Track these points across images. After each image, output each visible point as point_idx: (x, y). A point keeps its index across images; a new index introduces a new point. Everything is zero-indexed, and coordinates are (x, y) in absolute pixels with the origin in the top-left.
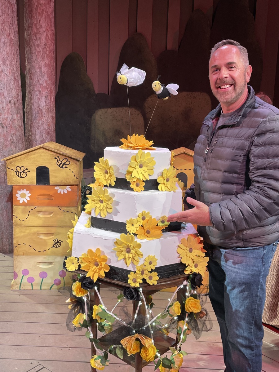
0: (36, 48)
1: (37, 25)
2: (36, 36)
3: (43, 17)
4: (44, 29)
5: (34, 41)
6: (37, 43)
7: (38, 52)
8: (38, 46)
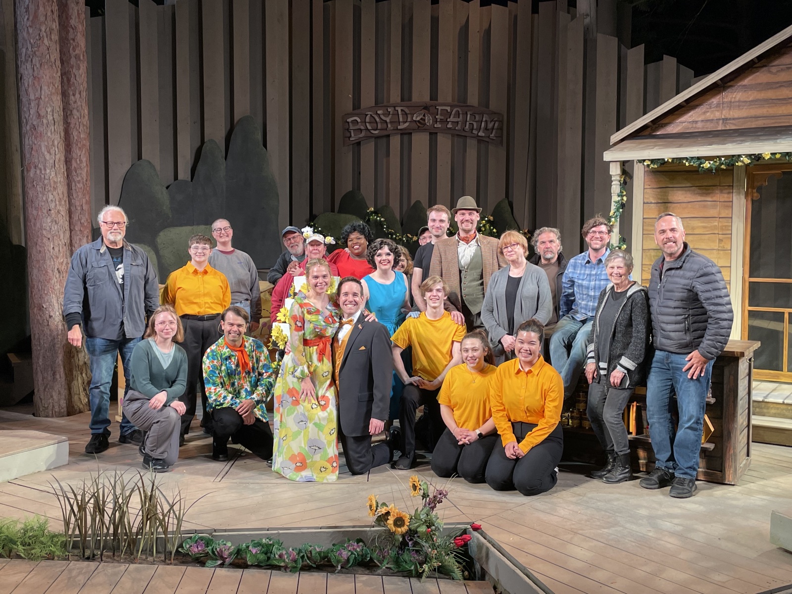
0: (77, 184)
1: (78, 160)
2: (76, 172)
3: (84, 152)
4: (85, 164)
5: (74, 177)
6: (78, 179)
7: (78, 188)
8: (79, 182)
